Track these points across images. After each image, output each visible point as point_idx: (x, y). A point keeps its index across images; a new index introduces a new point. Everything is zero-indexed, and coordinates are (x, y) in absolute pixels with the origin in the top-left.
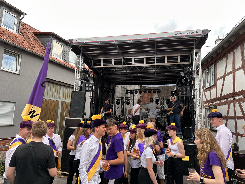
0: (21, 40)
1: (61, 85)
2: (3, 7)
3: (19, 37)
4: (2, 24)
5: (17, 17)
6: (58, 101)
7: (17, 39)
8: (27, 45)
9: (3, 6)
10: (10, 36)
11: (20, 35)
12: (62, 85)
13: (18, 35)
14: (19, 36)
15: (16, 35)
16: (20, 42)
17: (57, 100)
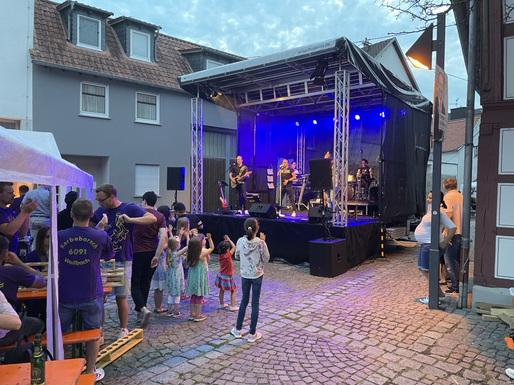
0: (157, 73)
1: (226, 134)
2: (129, 27)
3: (155, 68)
4: (131, 53)
5: (149, 36)
6: (224, 161)
7: (153, 72)
8: (165, 79)
9: (128, 25)
10: (142, 69)
11: (157, 62)
12: (229, 134)
13: (154, 64)
14: (156, 65)
15: (151, 66)
16: (155, 77)
17: (222, 158)
